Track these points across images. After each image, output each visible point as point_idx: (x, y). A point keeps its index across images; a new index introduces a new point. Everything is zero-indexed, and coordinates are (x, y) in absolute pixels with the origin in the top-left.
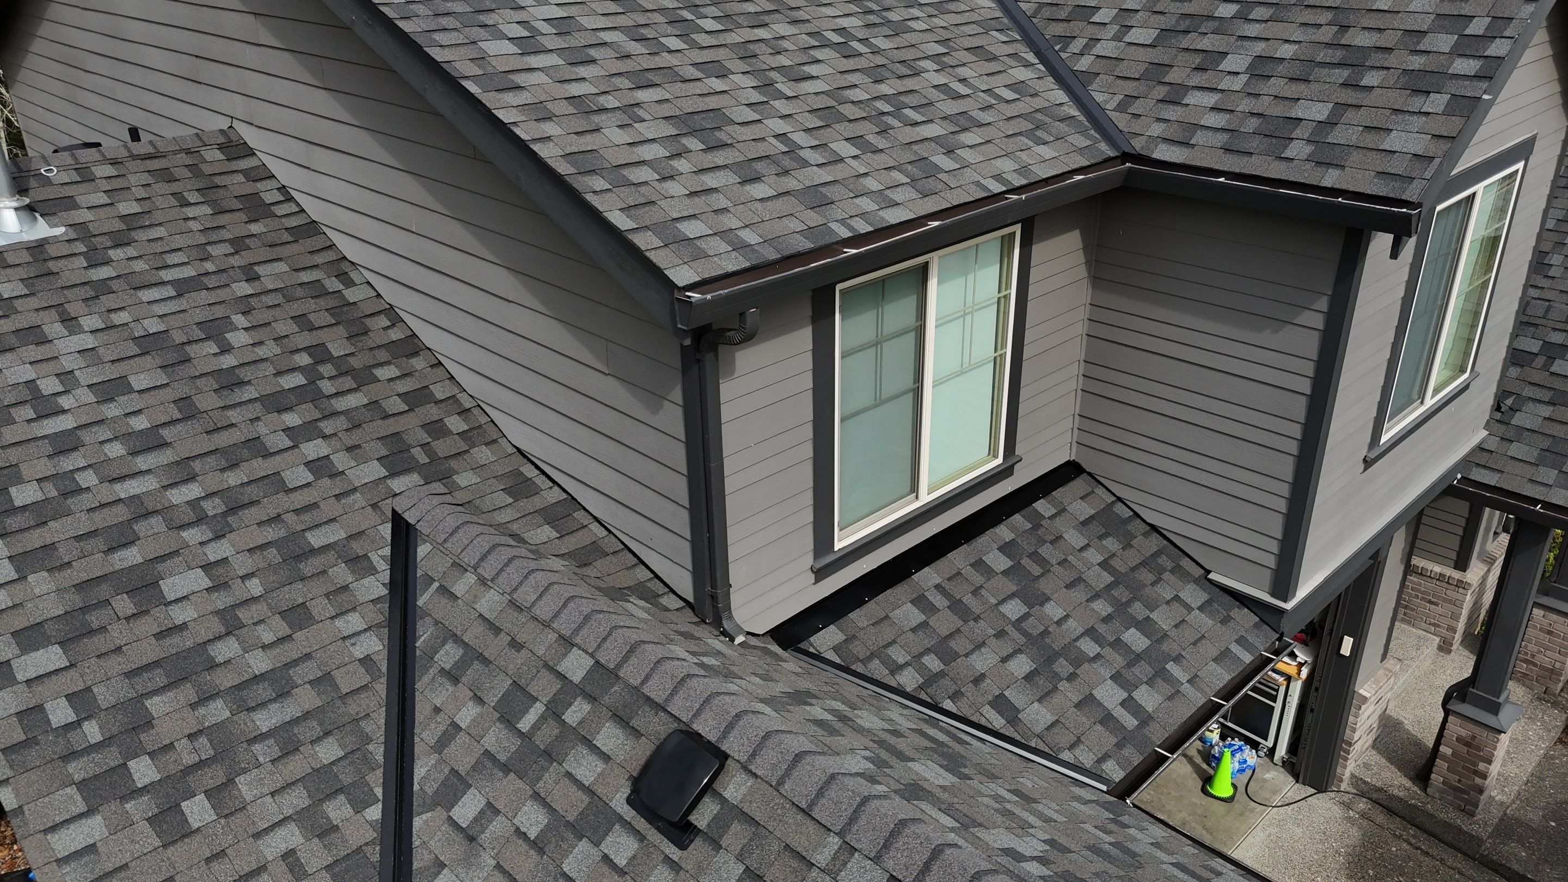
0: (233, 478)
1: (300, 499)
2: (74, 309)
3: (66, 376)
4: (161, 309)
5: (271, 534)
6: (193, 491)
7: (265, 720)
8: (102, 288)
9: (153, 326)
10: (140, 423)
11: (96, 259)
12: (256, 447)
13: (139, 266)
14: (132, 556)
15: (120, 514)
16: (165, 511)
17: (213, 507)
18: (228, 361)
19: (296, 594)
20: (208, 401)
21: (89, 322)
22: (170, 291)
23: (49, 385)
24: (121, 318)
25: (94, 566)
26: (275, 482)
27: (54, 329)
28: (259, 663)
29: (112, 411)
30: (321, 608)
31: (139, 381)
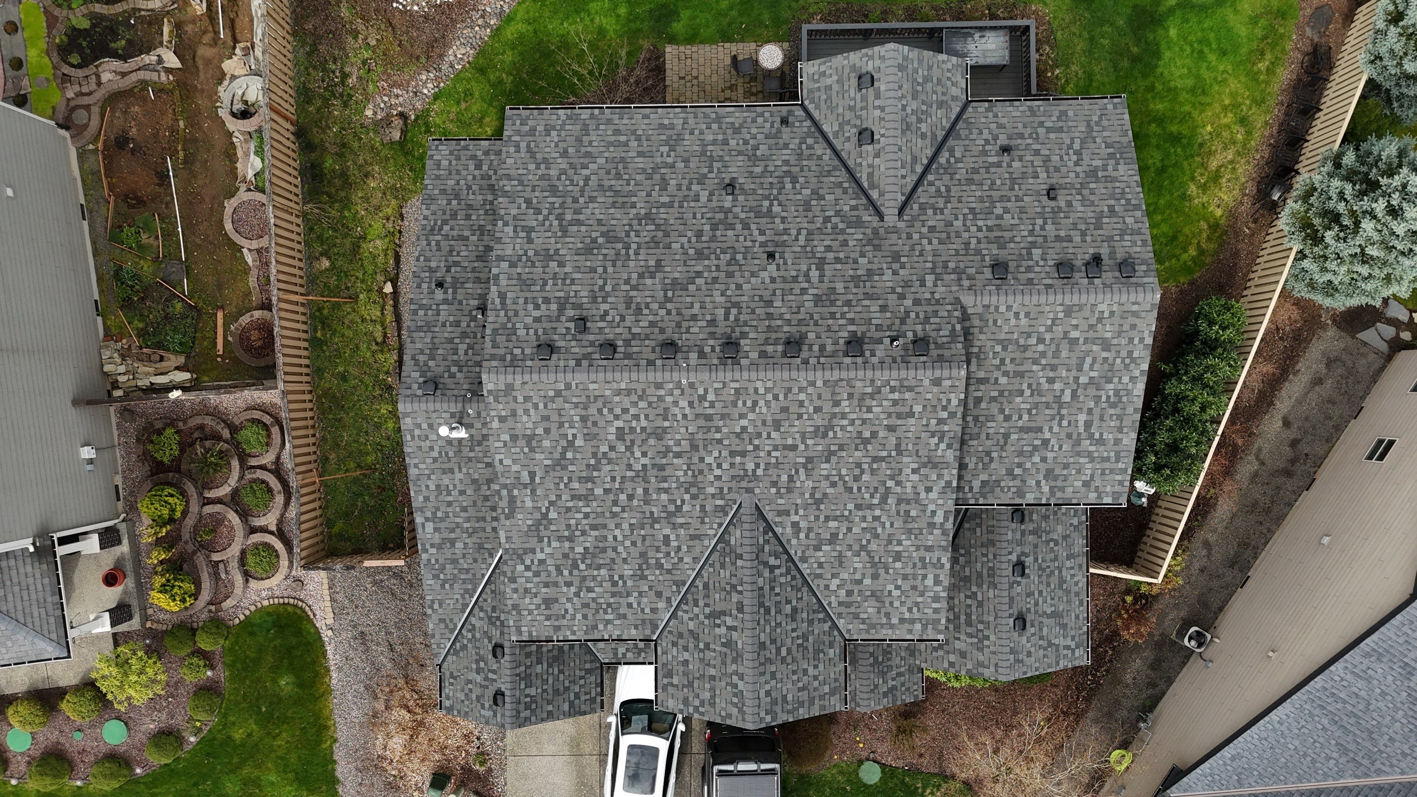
0: (477, 525)
1: (487, 535)
2: (462, 464)
3: (455, 486)
4: (480, 471)
5: (478, 541)
6: (468, 525)
7: (463, 577)
8: (470, 459)
9: (476, 476)
10: (465, 504)
11: (472, 450)
12: (484, 519)
13: (481, 455)
14: (453, 535)
15: (454, 525)
16: (462, 528)
17: (470, 530)
18: (488, 493)
19: (477, 555)
20: (479, 503)
21: (464, 470)
22: (483, 465)
23: (451, 487)
24: (471, 471)
25: (445, 535)
26: (484, 529)
27: (456, 470)
28: (465, 566)
29: (460, 499)
30: (480, 560)
31: (469, 492)
